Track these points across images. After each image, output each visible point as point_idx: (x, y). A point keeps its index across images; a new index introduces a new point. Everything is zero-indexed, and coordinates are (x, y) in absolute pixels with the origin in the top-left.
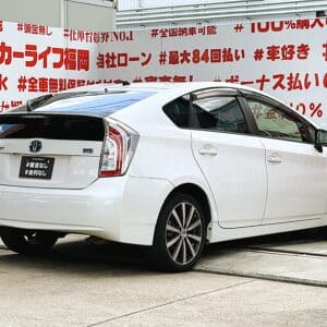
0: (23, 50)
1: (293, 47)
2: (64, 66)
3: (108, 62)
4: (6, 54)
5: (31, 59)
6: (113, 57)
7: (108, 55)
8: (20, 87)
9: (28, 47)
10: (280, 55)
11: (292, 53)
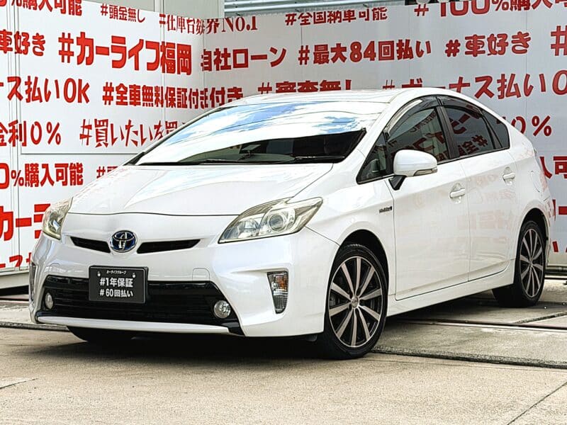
0: (108, 44)
1: (505, 36)
2: (160, 68)
3: (217, 61)
4: (87, 49)
5: (118, 57)
6: (226, 55)
7: (217, 52)
8: (105, 98)
9: (115, 39)
10: (486, 48)
11: (503, 45)
